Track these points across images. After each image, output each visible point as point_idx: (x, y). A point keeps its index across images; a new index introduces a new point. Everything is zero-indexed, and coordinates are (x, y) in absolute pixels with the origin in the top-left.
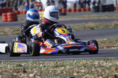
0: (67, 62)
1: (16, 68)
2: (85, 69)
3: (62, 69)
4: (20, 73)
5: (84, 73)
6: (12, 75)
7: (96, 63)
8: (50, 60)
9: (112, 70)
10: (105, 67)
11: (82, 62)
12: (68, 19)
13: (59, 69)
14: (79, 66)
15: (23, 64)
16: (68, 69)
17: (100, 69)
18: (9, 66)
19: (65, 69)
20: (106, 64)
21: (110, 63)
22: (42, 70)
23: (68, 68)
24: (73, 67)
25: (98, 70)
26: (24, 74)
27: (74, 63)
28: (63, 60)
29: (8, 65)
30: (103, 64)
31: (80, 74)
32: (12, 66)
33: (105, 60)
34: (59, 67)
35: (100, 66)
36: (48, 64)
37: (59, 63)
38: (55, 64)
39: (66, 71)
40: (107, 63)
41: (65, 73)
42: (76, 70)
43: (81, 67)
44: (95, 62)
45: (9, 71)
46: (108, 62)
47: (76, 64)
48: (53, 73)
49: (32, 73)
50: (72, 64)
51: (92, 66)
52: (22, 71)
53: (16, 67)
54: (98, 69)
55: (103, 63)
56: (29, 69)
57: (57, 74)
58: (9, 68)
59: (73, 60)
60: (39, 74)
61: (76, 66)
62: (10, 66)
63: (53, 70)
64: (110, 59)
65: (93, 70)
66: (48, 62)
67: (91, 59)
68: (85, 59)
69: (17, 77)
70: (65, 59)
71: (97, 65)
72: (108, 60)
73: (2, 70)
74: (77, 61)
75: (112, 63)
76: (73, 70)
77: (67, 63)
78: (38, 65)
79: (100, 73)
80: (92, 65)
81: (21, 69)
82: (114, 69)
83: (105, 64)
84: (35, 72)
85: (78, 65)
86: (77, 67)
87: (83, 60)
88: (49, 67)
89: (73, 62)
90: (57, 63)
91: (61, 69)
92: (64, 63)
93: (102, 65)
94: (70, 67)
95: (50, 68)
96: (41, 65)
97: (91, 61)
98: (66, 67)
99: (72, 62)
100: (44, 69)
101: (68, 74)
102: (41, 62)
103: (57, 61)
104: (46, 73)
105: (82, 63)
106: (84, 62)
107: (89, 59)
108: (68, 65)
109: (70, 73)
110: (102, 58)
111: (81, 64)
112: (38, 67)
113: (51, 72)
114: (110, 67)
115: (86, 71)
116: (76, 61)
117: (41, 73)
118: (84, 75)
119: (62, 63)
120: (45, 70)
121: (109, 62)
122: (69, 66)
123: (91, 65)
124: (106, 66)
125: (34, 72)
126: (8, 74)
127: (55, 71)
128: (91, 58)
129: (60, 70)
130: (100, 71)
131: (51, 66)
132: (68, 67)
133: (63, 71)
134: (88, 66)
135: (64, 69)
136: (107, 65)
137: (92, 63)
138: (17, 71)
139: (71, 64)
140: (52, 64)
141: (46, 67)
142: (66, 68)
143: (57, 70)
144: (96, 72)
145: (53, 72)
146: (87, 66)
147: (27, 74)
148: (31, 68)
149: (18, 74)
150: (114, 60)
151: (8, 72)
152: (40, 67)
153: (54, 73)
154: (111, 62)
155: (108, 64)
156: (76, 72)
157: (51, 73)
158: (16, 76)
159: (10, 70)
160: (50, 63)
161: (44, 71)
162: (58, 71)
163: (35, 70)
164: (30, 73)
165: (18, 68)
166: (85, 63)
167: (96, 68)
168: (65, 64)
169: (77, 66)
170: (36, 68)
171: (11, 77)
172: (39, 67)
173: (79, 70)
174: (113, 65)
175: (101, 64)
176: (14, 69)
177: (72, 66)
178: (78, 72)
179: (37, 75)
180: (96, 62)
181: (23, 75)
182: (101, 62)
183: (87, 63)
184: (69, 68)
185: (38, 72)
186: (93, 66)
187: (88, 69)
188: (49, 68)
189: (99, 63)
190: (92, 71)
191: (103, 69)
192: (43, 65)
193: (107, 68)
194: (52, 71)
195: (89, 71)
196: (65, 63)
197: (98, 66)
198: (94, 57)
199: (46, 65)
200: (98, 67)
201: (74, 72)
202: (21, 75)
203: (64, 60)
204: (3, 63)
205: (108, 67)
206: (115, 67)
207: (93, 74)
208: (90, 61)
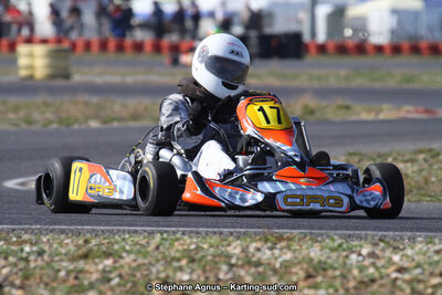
0: (124, 239)
2: (193, 271)
3: (106, 266)
7: (235, 249)
8: (62, 232)
9: (294, 279)
10: (269, 264)
11: (182, 242)
12: (129, 80)
14: (169, 259)
16: (130, 267)
17: (247, 272)
19: (117, 265)
20: (273, 254)
21: (285, 250)
22: (32, 265)
23: (129, 265)
24: (146, 261)
25: (240, 277)
27: (153, 246)
28: (108, 231)
30: (259, 255)
33: (266, 241)
34: (93, 259)
35: (249, 262)
36: (55, 246)
37: (94, 242)
38: (78, 247)
39: (120, 276)
40: (277, 252)
41: (116, 281)
42: (158, 272)
43: (179, 260)
44: (229, 245)
46: (278, 246)
47: (157, 248)
48: (72, 281)
50: (143, 250)
51: (217, 259)
54: (242, 272)
55: (258, 249)
57: (86, 282)
59: (146, 234)
60: (18, 282)
61: (160, 257)
63: (72, 267)
64: (285, 236)
65: (221, 276)
66: (54, 239)
67: (215, 233)
68: (191, 232)
70: (119, 231)
71: (238, 259)
72: (280, 238)
74: (162, 239)
75: (295, 250)
76: (145, 273)
77: (123, 243)
78: (14, 248)
80: (220, 255)
82: (302, 274)
83: (266, 254)
84: (5, 271)
85: (167, 253)
86: (162, 262)
87: (186, 238)
88: (57, 255)
89: (148, 243)
90: (86, 242)
91: (101, 267)
92: (112, 245)
93: (254, 259)
94: (135, 261)
95: (61, 260)
96: (27, 248)
97: (215, 239)
98: (121, 257)
99: (144, 242)
100: (40, 262)
101: (129, 285)
102: (26, 237)
103: (88, 236)
104: (45, 279)
105: (183, 245)
106: (191, 244)
107: (207, 233)
108: (129, 252)
109: (135, 284)
110: (255, 233)
111: (178, 251)
112: (14, 253)
113: (62, 274)
114: (286, 267)
115: (195, 277)
116: (158, 237)
117: (26, 278)
119: (105, 241)
120: (42, 268)
121: (281, 249)
122: (132, 256)
123: (214, 256)
124: (273, 261)
127: (78, 274)
128: (216, 230)
129: (97, 271)
130: (248, 279)
131: (66, 254)
132: (128, 259)
133: (110, 272)
134: (203, 257)
135: (115, 268)
136: (276, 258)
137: (217, 246)
139: (138, 247)
140: (67, 244)
141: (46, 257)
142: (122, 262)
143: (87, 267)
145: (73, 275)
146: (200, 260)
150: (300, 239)
152: (24, 255)
153: (76, 278)
154: (289, 248)
155: (280, 256)
156: (158, 278)
157: (64, 281)
160: (62, 241)
161: (38, 271)
162: (91, 273)
163: (4, 267)
166: (192, 247)
167: (234, 269)
168: (116, 247)
169: (164, 258)
170: (6, 258)
172: (19, 255)
173: (171, 273)
174: (296, 258)
175: (253, 256)
177: (146, 255)
179: (12, 285)
180: (234, 244)
182: (254, 245)
183: (198, 248)
184: (134, 265)
185: (16, 273)
186: (223, 259)
187: (204, 271)
188: (57, 258)
189: (244, 250)
190: (219, 280)
191: (259, 274)
192: (35, 249)
193: (275, 271)
194: (68, 273)
195: (207, 278)
196: (117, 243)
197: (240, 263)
198: (226, 227)
199: (46, 248)
200: (242, 266)
203: (113, 231)
205: (278, 266)
206: (305, 266)
208: (212, 241)
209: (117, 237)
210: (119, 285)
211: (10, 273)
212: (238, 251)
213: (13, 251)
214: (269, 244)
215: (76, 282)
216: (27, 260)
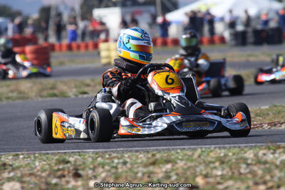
1: (56, 168)
3: (167, 169)
4: (67, 179)
5: (222, 178)
6: (48, 184)
7: (250, 155)
8: (137, 151)
10: (272, 162)
11: (214, 152)
13: (161, 168)
14: (207, 162)
15: (71, 159)
16: (183, 169)
17: (259, 168)
18: (37, 164)
19: (174, 168)
21: (282, 154)
22: (120, 170)
23: (182, 167)
24: (193, 164)
25: (254, 171)
26: (76, 181)
27: (196, 155)
28: (166, 149)
29: (34, 160)
30: (265, 157)
31: (211, 180)
32: (44, 163)
33: (270, 149)
34: (158, 165)
35: (259, 162)
36: (134, 159)
37: (158, 155)
38: (148, 158)
39: (177, 174)
40: (277, 155)
41: (174, 178)
42: (201, 170)
43: (214, 163)
44: (245, 152)
45: (39, 173)
46: (278, 151)
47: (199, 156)
48: (146, 179)
49: (95, 177)
50: (190, 158)
51: (239, 161)
52: (71, 174)
53: (56, 164)
54: (255, 168)
55: (265, 154)
56: (87, 169)
58: (39, 168)
59: (191, 150)
60: (112, 181)
61: (202, 161)
62: (41, 164)
63: (145, 170)
65: (242, 171)
66: (132, 155)
67: (235, 147)
68: (220, 147)
69: (59, 188)
70: (173, 149)
71: (252, 160)
72: (278, 147)
73: (21, 171)
74: (202, 151)
76: (193, 172)
77: (177, 155)
78: (108, 161)
79: (261, 178)
80: (241, 158)
81: (68, 168)
83: (270, 157)
84: (103, 175)
85: (205, 159)
86: (203, 165)
87: (217, 150)
88: (135, 164)
89: (193, 154)
91: (164, 169)
92: (170, 156)
94: (185, 164)
95: (139, 167)
96: (116, 161)
97: (236, 150)
98: (176, 163)
99: (190, 154)
100: (125, 168)
101: (183, 180)
102: (114, 155)
103: (154, 152)
104: (129, 179)
105: (215, 154)
106: (220, 154)
107: (230, 147)
108: (181, 160)
109: (187, 179)
110: (261, 146)
111: (212, 158)
112: (108, 164)
113: (140, 175)
115: (225, 172)
116: (199, 151)
117: (117, 178)
118: (221, 181)
119: (165, 155)
120: (126, 172)
121: (280, 153)
122: (184, 162)
123: (237, 159)
124: (274, 161)
125: (99, 175)
126: (37, 181)
127: (150, 174)
128: (236, 145)
129: (162, 172)
130: (260, 172)
131: (141, 163)
132: (181, 164)
133: (170, 172)
134: (230, 160)
135: (173, 170)
136: (277, 159)
137: (238, 154)
138: (59, 173)
139: (187, 157)
140: (141, 158)
141: (128, 165)
142: (177, 166)
143: (156, 170)
144: (249, 176)
145: (146, 176)
146: (228, 162)
147: (82, 180)
148: (91, 167)
149: (61, 180)
151: (36, 176)
152: (115, 165)
153: (149, 177)
155: (279, 157)
156: (201, 174)
157: (141, 179)
158: (56, 184)
159: (42, 172)
160: (138, 156)
161: (124, 174)
162: (158, 174)
163: (102, 172)
164: (91, 179)
165: (61, 167)
166: (222, 155)
167: (251, 167)
168: (173, 157)
170: (103, 167)
171: (43, 186)
172: (112, 165)
173: (209, 170)
175: (262, 158)
176: (51, 169)
177: (192, 161)
178: (206, 176)
180: (249, 152)
181: (73, 183)
182: (262, 152)
183: (226, 156)
184: (185, 167)
185: (110, 176)
186: (241, 161)
187: (231, 169)
188: (135, 166)
189: (256, 155)
190: (241, 174)
191: (267, 168)
192: (121, 161)
193: (277, 167)
194: (144, 174)
195: (233, 173)
196: (173, 155)
197: (254, 162)
198: (242, 143)
199: (128, 160)
200: (255, 165)
201: (196, 176)
202: (68, 182)
203: (169, 149)
204: (24, 158)
205: (278, 163)
207: (242, 181)
208: (234, 151)
209: (172, 152)
210: (176, 180)
211: (107, 176)
212: (252, 156)
213: (107, 163)
214: (272, 151)
215: (149, 180)
216: (116, 168)
